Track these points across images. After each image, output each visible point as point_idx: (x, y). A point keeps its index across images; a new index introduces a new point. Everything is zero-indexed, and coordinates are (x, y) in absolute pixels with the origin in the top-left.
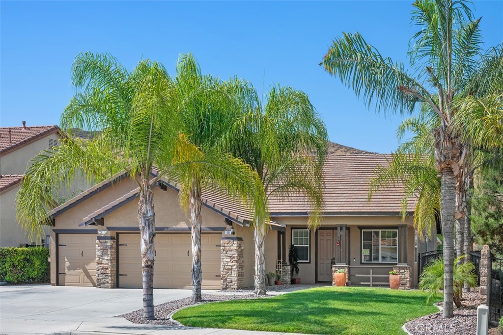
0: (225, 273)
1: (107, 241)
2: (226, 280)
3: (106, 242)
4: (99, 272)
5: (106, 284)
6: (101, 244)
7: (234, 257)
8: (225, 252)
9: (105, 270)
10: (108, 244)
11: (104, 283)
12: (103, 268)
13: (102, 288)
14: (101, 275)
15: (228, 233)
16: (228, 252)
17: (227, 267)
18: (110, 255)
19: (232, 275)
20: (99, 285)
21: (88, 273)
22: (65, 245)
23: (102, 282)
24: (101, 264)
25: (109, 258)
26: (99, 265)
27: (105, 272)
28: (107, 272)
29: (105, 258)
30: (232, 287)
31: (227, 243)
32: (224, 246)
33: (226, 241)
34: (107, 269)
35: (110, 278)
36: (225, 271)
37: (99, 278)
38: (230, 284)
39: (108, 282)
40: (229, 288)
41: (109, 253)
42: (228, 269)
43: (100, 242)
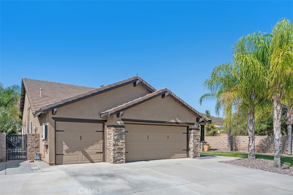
0: (195, 148)
1: (121, 128)
2: (195, 152)
3: (121, 130)
4: (116, 152)
5: (121, 161)
6: (117, 131)
7: (199, 140)
8: (195, 137)
9: (120, 150)
10: (123, 131)
11: (119, 160)
12: (119, 149)
13: (118, 163)
14: (117, 154)
15: (196, 126)
16: (196, 137)
17: (196, 145)
18: (124, 139)
19: (198, 149)
20: (115, 161)
21: (86, 153)
22: (63, 131)
23: (117, 159)
24: (117, 145)
25: (124, 141)
26: (115, 147)
27: (121, 152)
28: (122, 151)
29: (121, 141)
30: (198, 156)
31: (196, 131)
32: (194, 134)
33: (195, 131)
34: (122, 149)
35: (125, 156)
36: (194, 147)
37: (115, 156)
38: (197, 154)
39: (123, 159)
40: (197, 156)
41: (124, 137)
42: (196, 146)
43: (116, 129)
